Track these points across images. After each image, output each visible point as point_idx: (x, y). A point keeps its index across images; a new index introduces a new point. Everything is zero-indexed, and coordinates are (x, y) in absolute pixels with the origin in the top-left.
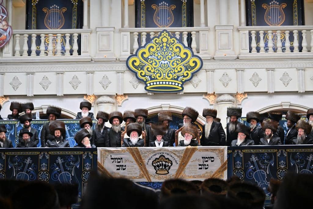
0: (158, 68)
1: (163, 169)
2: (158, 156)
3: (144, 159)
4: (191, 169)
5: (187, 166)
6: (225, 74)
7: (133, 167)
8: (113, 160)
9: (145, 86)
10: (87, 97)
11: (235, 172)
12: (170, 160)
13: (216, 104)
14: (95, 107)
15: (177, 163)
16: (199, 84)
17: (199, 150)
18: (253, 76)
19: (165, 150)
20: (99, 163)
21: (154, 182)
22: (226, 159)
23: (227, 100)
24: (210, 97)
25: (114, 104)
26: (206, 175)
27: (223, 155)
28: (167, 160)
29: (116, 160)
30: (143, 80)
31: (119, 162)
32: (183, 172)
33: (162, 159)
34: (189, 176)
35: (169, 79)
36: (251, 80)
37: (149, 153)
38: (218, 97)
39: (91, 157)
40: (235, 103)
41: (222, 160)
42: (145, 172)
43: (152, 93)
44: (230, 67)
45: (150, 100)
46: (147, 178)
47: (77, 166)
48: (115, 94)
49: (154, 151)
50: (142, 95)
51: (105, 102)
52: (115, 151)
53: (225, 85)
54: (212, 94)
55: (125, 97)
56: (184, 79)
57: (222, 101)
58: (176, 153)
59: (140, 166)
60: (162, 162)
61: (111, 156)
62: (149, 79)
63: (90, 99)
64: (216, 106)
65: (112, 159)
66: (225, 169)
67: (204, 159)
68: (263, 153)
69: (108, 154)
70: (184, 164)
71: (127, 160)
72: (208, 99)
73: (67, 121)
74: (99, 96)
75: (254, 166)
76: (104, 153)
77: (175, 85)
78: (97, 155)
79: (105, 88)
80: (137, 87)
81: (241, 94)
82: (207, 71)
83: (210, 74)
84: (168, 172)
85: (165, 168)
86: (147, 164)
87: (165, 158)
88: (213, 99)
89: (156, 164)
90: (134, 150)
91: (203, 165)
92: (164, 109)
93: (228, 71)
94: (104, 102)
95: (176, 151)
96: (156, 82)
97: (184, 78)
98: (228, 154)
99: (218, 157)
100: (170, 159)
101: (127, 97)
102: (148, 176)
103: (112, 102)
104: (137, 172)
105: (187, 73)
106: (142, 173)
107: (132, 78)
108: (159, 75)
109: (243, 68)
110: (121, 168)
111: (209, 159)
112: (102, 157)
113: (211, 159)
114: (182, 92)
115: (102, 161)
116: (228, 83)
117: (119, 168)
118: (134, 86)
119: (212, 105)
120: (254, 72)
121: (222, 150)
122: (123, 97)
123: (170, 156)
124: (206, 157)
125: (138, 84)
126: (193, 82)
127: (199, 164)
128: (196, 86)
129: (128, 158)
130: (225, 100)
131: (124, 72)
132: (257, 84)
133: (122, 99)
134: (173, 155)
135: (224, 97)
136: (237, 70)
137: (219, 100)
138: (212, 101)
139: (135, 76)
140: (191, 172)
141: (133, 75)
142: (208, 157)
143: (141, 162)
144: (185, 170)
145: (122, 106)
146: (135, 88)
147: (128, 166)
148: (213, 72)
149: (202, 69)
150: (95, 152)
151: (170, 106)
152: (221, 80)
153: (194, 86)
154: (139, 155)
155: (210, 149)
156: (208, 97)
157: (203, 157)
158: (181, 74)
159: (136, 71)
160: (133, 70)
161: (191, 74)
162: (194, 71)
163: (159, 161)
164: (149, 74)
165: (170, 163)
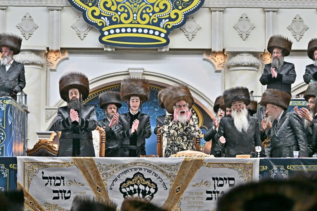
0: (124, 3)
2: (130, 175)
3: (104, 180)
4: (191, 200)
5: (185, 194)
6: (244, 17)
7: (84, 193)
8: (46, 181)
9: (99, 35)
13: (226, 71)
15: (167, 189)
16: (196, 34)
18: (293, 22)
19: (145, 163)
20: (20, 185)
23: (247, 64)
24: (215, 56)
25: (42, 66)
27: (252, 175)
28: (148, 183)
29: (53, 180)
30: (96, 24)
31: (58, 185)
32: (176, 205)
33: (139, 179)
35: (143, 24)
36: (290, 29)
37: (114, 168)
38: (230, 58)
39: (6, 175)
43: (111, 48)
44: (253, 4)
45: (108, 60)
48: (45, 49)
49: (124, 166)
50: (94, 51)
51: (28, 62)
52: (51, 164)
53: (244, 37)
54: (219, 53)
55: (62, 53)
56: (169, 25)
57: (238, 65)
58: (165, 169)
59: (96, 192)
60: (138, 186)
61: (43, 173)
62: (108, 23)
64: (226, 74)
65: (44, 178)
67: (216, 181)
69: (37, 169)
70: (178, 190)
71: (73, 181)
72: (213, 61)
76: (29, 167)
77: (154, 34)
78: (17, 170)
80: (85, 37)
82: (211, 11)
83: (218, 17)
85: (144, 197)
86: (111, 189)
87: (144, 178)
88: (223, 61)
89: (128, 189)
90: (87, 163)
91: (214, 192)
93: (249, 12)
95: (165, 165)
96: (120, 29)
97: (170, 23)
98: (260, 173)
100: (153, 181)
101: (67, 55)
103: (39, 63)
105: (176, 14)
107: (76, 20)
108: (126, 15)
109: (276, 7)
110: (62, 195)
111: (226, 182)
112: (27, 175)
113: (229, 182)
114: (167, 48)
115: (26, 181)
116: (249, 32)
117: (58, 196)
118: (80, 34)
119: (219, 71)
120: (295, 15)
121: (251, 164)
122: (59, 54)
123: (154, 174)
124: (219, 178)
125: (88, 32)
126: (186, 30)
127: (207, 191)
128: (191, 37)
129: (75, 177)
130: (243, 63)
131: (61, 8)
132: (300, 37)
133: (57, 57)
134: (159, 173)
135: (241, 58)
136: (265, 9)
137: (231, 63)
138: (220, 64)
139: (82, 17)
140: (192, 204)
141: (79, 15)
142: (224, 178)
143: (98, 184)
144: (181, 201)
145: (57, 70)
146: (82, 39)
147: (75, 193)
148: (222, 12)
149: (202, 6)
150: (14, 165)
151: (144, 71)
152: (237, 28)
153: (187, 36)
154: (95, 172)
155: (228, 164)
156: (212, 57)
157: (214, 177)
158: (166, 15)
159: (83, 8)
160: (79, 5)
161: (183, 15)
162: (189, 11)
163: (133, 183)
164: (108, 14)
165: (154, 188)
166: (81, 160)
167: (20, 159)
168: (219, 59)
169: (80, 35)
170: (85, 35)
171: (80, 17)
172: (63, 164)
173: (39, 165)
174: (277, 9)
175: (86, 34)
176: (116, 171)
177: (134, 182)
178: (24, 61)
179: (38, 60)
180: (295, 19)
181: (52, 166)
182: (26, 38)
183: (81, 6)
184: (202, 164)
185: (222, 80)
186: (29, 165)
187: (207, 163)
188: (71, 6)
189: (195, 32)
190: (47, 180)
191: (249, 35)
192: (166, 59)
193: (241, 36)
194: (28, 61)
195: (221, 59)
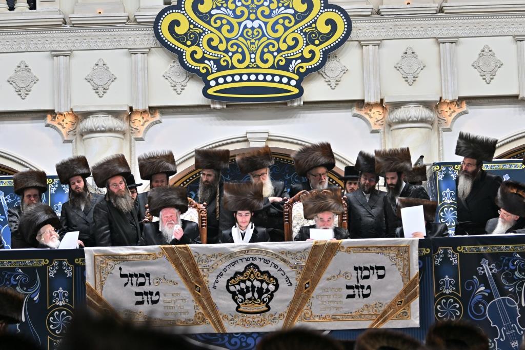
0: (237, 39)
1: (255, 299)
2: (240, 267)
3: (205, 276)
4: (325, 299)
5: (317, 291)
6: (409, 52)
7: (177, 295)
8: (125, 280)
9: (203, 86)
10: (54, 118)
11: (439, 303)
12: (273, 277)
13: (386, 130)
14: (76, 142)
15: (291, 285)
16: (342, 79)
17: (345, 248)
18: (480, 56)
19: (260, 251)
20: (89, 287)
21: (232, 333)
22: (415, 270)
23: (415, 119)
24: (370, 110)
25: (124, 133)
26: (365, 312)
27: (409, 261)
28: (265, 277)
29: (134, 279)
30: (197, 71)
31: (142, 284)
32: (305, 307)
33: (252, 273)
34: (320, 317)
35: (265, 68)
36: (475, 66)
37: (219, 258)
38: (392, 111)
39: (69, 273)
40: (436, 125)
41: (406, 274)
42: (210, 308)
43: (220, 103)
44: (422, 33)
45: (218, 122)
46: (215, 324)
47: (32, 296)
48: (127, 109)
49: (231, 255)
50: (196, 109)
51: (103, 129)
52: (131, 257)
53: (410, 81)
54: (376, 105)
55: (152, 114)
56: (303, 68)
57: (403, 121)
58: (288, 258)
59: (194, 293)
60: (252, 282)
61: (120, 269)
62: (215, 69)
63: (61, 122)
64: (386, 135)
65: (122, 276)
66: (412, 297)
67: (359, 272)
68: (511, 254)
69: (112, 264)
70: (307, 286)
71: (162, 278)
72: (367, 117)
73: (5, 181)
74: (87, 115)
75: (487, 287)
76: (101, 261)
77: (280, 82)
78: (84, 267)
79: (101, 93)
80: (182, 89)
81: (452, 102)
82: (362, 46)
83: (371, 53)
84: (267, 306)
85: (260, 297)
86: (214, 287)
87: (259, 271)
88: (381, 117)
89: (238, 287)
90: (181, 253)
91: (357, 287)
92: (253, 145)
93: (416, 45)
94: (99, 129)
95: (288, 252)
96: (233, 76)
97: (303, 65)
98: (420, 258)
99: (395, 266)
100: (272, 274)
101: (158, 117)
102: (217, 317)
103: (119, 129)
104: (188, 308)
105: (311, 52)
106: (201, 311)
107: (169, 67)
108: (240, 57)
109: (455, 36)
110: (148, 298)
111: (373, 273)
112: (98, 273)
113: (377, 272)
114: (300, 100)
115: (97, 281)
116: (418, 74)
117: (142, 300)
118: (175, 86)
119: (377, 132)
120: (483, 46)
121: (406, 246)
122: (147, 115)
123: (273, 265)
124: (364, 267)
125: (186, 83)
126: (326, 75)
127: (347, 286)
128: (335, 84)
129: (164, 273)
130: (410, 118)
131: (148, 50)
132: (492, 77)
133: (145, 120)
134: (280, 264)
135: (406, 111)
136: (439, 40)
137: (393, 119)
138: (377, 121)
139: (178, 62)
140: (327, 305)
141: (173, 59)
142: (371, 267)
143: (197, 282)
144: (312, 301)
145: (146, 138)
146: (179, 92)
147: (165, 295)
148: (377, 46)
149: (348, 39)
150: (80, 259)
151: (269, 136)
152: (399, 69)
153: (329, 83)
154: (192, 265)
155: (375, 247)
156: (366, 111)
157: (356, 266)
158: (297, 54)
159: (179, 49)
160: (173, 44)
161: (322, 53)
162: (329, 47)
163: (245, 279)
164: (215, 56)
165: (273, 285)
166: (172, 249)
167: (89, 250)
168: (376, 113)
169: (175, 88)
170: (183, 87)
171: (174, 62)
172: (148, 256)
173: (115, 258)
174: (457, 39)
175: (185, 86)
176: (221, 263)
177: (246, 277)
178: (98, 127)
179: (117, 126)
180: (483, 53)
181: (132, 258)
182: (99, 95)
183: (175, 46)
184: (338, 249)
185: (381, 143)
186: (101, 259)
187: (346, 247)
188: (161, 47)
189: (340, 76)
190: (127, 279)
191: (417, 77)
192: (299, 117)
193: (407, 79)
194: (103, 127)
195: (379, 114)
